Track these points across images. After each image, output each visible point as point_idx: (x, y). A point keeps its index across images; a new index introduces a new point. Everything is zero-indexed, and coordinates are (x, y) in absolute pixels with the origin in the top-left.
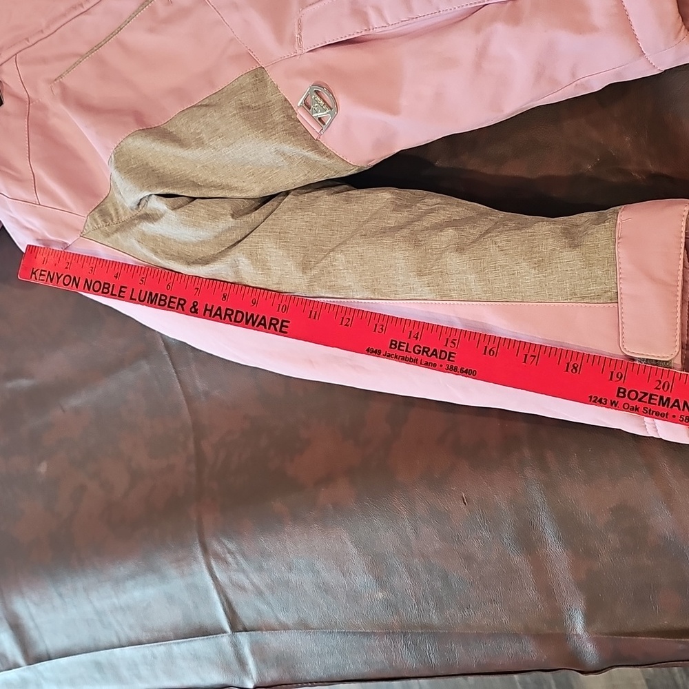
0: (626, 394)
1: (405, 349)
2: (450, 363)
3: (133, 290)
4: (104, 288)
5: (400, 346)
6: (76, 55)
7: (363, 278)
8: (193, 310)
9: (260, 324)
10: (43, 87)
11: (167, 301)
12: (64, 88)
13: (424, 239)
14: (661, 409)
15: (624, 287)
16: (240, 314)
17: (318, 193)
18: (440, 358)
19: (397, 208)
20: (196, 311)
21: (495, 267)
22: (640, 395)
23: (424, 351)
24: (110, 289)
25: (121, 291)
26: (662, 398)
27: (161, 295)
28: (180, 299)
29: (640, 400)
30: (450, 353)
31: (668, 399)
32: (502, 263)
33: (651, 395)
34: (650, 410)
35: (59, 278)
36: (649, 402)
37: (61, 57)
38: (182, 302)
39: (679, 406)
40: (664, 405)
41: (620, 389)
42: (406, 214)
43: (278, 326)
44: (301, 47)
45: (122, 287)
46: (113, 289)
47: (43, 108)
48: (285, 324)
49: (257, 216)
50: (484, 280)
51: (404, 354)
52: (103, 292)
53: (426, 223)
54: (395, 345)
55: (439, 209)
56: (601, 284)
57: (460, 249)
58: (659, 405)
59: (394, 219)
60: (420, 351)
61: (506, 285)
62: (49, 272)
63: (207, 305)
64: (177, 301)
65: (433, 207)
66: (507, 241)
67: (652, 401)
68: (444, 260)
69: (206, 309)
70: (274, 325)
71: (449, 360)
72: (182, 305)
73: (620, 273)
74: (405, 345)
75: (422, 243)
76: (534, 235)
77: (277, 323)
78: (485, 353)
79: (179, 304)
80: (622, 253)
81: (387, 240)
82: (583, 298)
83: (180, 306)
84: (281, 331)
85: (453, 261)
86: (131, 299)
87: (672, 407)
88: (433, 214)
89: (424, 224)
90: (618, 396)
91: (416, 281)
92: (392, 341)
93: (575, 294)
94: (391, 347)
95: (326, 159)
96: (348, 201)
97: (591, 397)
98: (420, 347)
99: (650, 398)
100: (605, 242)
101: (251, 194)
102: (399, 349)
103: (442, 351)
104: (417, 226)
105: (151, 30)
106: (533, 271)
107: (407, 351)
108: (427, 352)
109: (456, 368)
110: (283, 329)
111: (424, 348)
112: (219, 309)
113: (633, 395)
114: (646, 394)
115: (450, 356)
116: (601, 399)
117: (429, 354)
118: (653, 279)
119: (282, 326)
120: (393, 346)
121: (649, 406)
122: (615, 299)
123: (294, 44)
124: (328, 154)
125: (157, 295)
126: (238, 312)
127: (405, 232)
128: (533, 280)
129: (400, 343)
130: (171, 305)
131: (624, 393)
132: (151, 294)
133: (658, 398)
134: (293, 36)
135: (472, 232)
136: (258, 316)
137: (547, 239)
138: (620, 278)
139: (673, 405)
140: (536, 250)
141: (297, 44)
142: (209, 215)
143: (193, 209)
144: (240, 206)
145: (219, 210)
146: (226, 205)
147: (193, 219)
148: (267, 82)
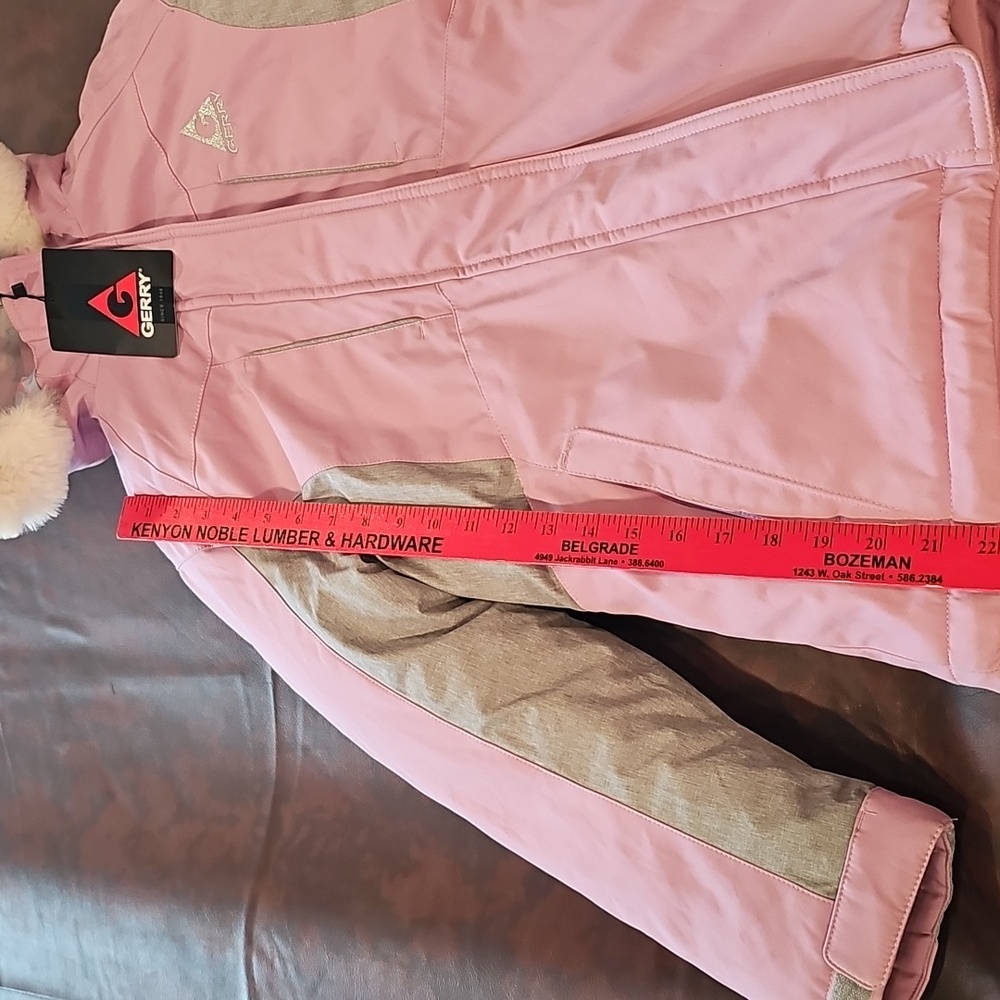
0: (835, 559)
1: (579, 549)
2: (633, 557)
3: (256, 530)
4: (221, 532)
5: (574, 546)
6: (288, 337)
7: (553, 746)
8: (329, 543)
9: (408, 546)
10: (233, 353)
11: (298, 537)
12: (260, 368)
13: (637, 730)
14: (875, 571)
15: (846, 888)
16: (384, 540)
17: (528, 617)
18: (621, 553)
19: (617, 675)
20: (332, 544)
21: (710, 802)
22: (851, 559)
23: (601, 548)
24: (229, 533)
25: (241, 534)
26: (875, 558)
27: (290, 531)
28: (313, 532)
29: (851, 565)
30: (632, 545)
31: (883, 559)
32: (718, 800)
33: (863, 557)
34: (864, 574)
35: (165, 530)
36: (862, 565)
37: (267, 332)
38: (315, 535)
39: (895, 565)
40: (878, 565)
41: (827, 555)
42: (624, 686)
43: (430, 547)
44: (564, 467)
45: (242, 529)
46: (232, 533)
47: (227, 377)
48: (438, 542)
49: (449, 618)
50: (694, 811)
51: (579, 555)
52: (220, 539)
53: (646, 708)
54: (568, 546)
55: (664, 695)
56: (823, 873)
57: (676, 764)
58: (873, 566)
59: (610, 688)
60: (597, 549)
61: (716, 827)
62: (154, 526)
63: (345, 535)
64: (308, 535)
65: (657, 688)
66: (732, 776)
67: (865, 563)
68: (653, 767)
69: (344, 540)
70: (426, 545)
71: (631, 553)
72: (315, 539)
73: (847, 871)
74: (580, 544)
75: (635, 735)
76: (763, 783)
77: (429, 543)
78: (671, 540)
79: (311, 538)
80: (855, 848)
81: (595, 714)
82: (799, 879)
83: (313, 541)
84: (433, 551)
85: (665, 774)
86: (255, 541)
87: (887, 567)
88: (655, 700)
89: (642, 709)
90: (826, 564)
91: (613, 778)
92: (564, 542)
93: (791, 871)
94: (563, 550)
95: (554, 592)
96: (561, 643)
97: (795, 570)
98: (597, 544)
99: (863, 561)
100: (841, 828)
101: (450, 590)
102: (573, 550)
103: (622, 545)
104: (634, 710)
105: (389, 357)
106: (752, 826)
107: (582, 551)
108: (605, 549)
109: (640, 561)
110: (437, 548)
111: (602, 544)
112: (360, 536)
113: (843, 560)
114: (857, 557)
115: (632, 549)
116: (808, 570)
117: (608, 550)
118: (879, 894)
119: (435, 545)
120: (566, 548)
121: (861, 569)
122: (832, 896)
123: (557, 458)
124: (558, 587)
125: (284, 532)
126: (381, 536)
127: (617, 712)
128: (749, 836)
129: (574, 542)
130: (303, 540)
131: (832, 559)
132: (278, 531)
133: (871, 559)
134: (558, 449)
135: (696, 746)
136: (406, 537)
137: (777, 794)
138: (845, 877)
139: (889, 564)
140: (762, 802)
141: (560, 460)
142: (393, 595)
143: (377, 580)
144: (433, 597)
145: (407, 594)
146: (417, 591)
147: (373, 591)
148: (512, 478)
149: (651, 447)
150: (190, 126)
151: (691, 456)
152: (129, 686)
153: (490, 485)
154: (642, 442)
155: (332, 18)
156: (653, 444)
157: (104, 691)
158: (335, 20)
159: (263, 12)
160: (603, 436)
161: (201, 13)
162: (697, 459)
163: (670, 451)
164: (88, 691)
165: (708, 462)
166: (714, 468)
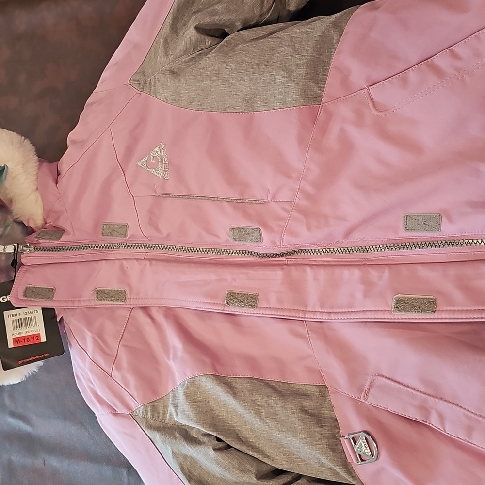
44: (366, 399)
123: (361, 392)
141: (363, 394)
142: (239, 466)
143: (229, 456)
144: (265, 469)
145: (248, 467)
146: (255, 464)
147: (226, 463)
148: (326, 399)
149: (432, 398)
150: (144, 161)
151: (461, 409)
152: (54, 462)
153: (311, 402)
154: (425, 394)
155: (240, 110)
156: (433, 396)
157: (39, 462)
158: (241, 112)
159: (199, 101)
160: (398, 385)
161: (158, 97)
162: (466, 412)
163: (445, 403)
164: (29, 461)
165: (473, 416)
166: (477, 419)
